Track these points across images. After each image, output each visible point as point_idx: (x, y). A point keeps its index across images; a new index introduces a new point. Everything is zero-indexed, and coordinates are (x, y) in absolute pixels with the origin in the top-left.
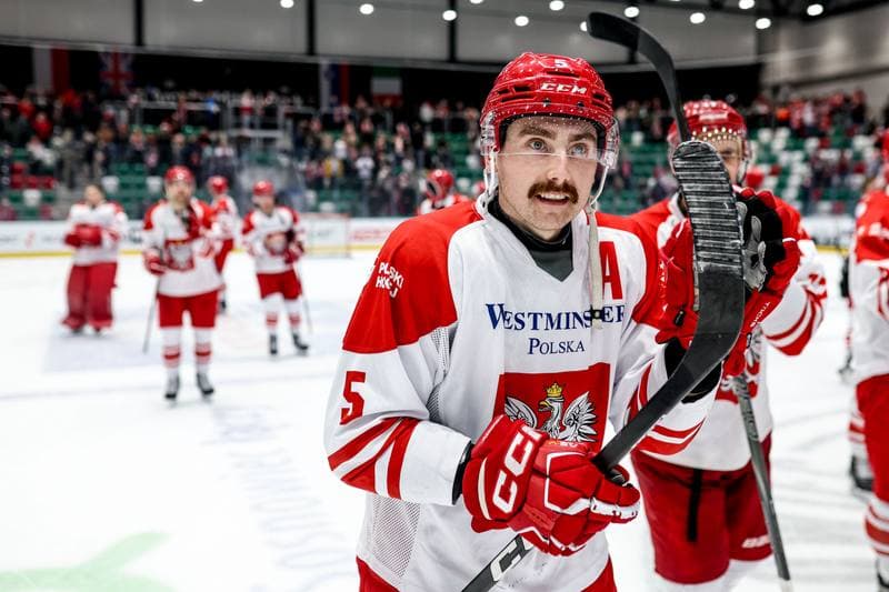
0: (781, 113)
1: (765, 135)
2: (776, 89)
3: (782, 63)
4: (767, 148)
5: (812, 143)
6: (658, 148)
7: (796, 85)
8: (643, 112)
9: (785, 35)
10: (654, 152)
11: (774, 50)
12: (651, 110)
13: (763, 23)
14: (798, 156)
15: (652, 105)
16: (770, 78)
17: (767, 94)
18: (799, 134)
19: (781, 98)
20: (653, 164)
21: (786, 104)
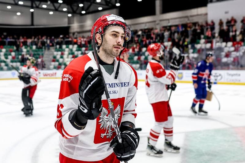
0: (75, 40)
1: (71, 46)
2: (74, 34)
3: (75, 27)
4: (71, 50)
5: (84, 49)
6: (40, 50)
7: (79, 33)
8: (36, 40)
9: (76, 19)
10: (39, 51)
11: (73, 23)
12: (38, 39)
13: (70, 15)
14: (80, 52)
15: (39, 38)
16: (72, 31)
17: (71, 35)
18: (80, 46)
19: (75, 36)
20: (39, 55)
21: (76, 38)
